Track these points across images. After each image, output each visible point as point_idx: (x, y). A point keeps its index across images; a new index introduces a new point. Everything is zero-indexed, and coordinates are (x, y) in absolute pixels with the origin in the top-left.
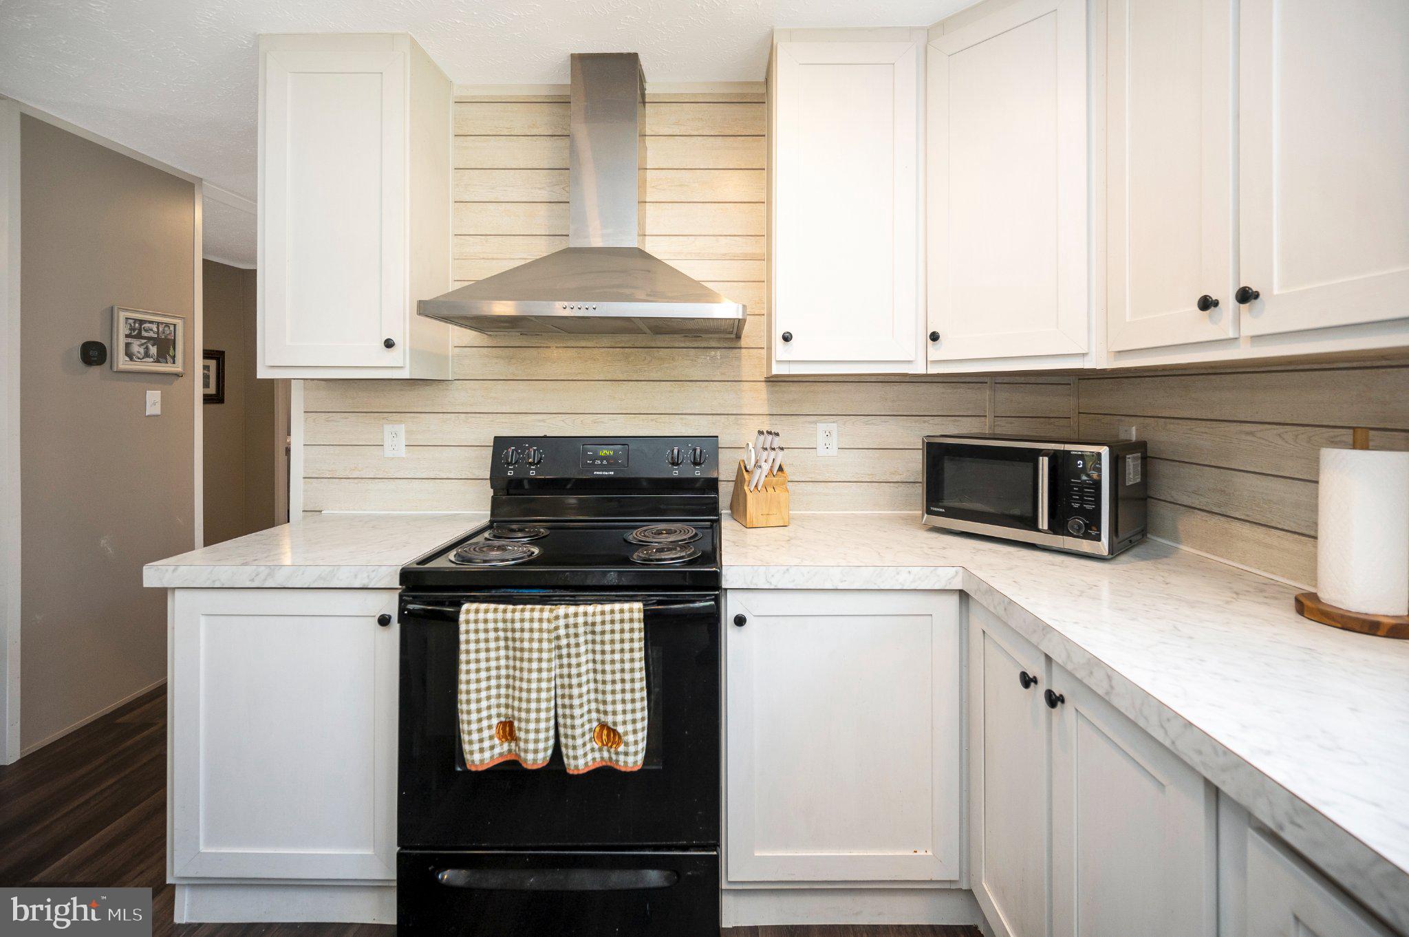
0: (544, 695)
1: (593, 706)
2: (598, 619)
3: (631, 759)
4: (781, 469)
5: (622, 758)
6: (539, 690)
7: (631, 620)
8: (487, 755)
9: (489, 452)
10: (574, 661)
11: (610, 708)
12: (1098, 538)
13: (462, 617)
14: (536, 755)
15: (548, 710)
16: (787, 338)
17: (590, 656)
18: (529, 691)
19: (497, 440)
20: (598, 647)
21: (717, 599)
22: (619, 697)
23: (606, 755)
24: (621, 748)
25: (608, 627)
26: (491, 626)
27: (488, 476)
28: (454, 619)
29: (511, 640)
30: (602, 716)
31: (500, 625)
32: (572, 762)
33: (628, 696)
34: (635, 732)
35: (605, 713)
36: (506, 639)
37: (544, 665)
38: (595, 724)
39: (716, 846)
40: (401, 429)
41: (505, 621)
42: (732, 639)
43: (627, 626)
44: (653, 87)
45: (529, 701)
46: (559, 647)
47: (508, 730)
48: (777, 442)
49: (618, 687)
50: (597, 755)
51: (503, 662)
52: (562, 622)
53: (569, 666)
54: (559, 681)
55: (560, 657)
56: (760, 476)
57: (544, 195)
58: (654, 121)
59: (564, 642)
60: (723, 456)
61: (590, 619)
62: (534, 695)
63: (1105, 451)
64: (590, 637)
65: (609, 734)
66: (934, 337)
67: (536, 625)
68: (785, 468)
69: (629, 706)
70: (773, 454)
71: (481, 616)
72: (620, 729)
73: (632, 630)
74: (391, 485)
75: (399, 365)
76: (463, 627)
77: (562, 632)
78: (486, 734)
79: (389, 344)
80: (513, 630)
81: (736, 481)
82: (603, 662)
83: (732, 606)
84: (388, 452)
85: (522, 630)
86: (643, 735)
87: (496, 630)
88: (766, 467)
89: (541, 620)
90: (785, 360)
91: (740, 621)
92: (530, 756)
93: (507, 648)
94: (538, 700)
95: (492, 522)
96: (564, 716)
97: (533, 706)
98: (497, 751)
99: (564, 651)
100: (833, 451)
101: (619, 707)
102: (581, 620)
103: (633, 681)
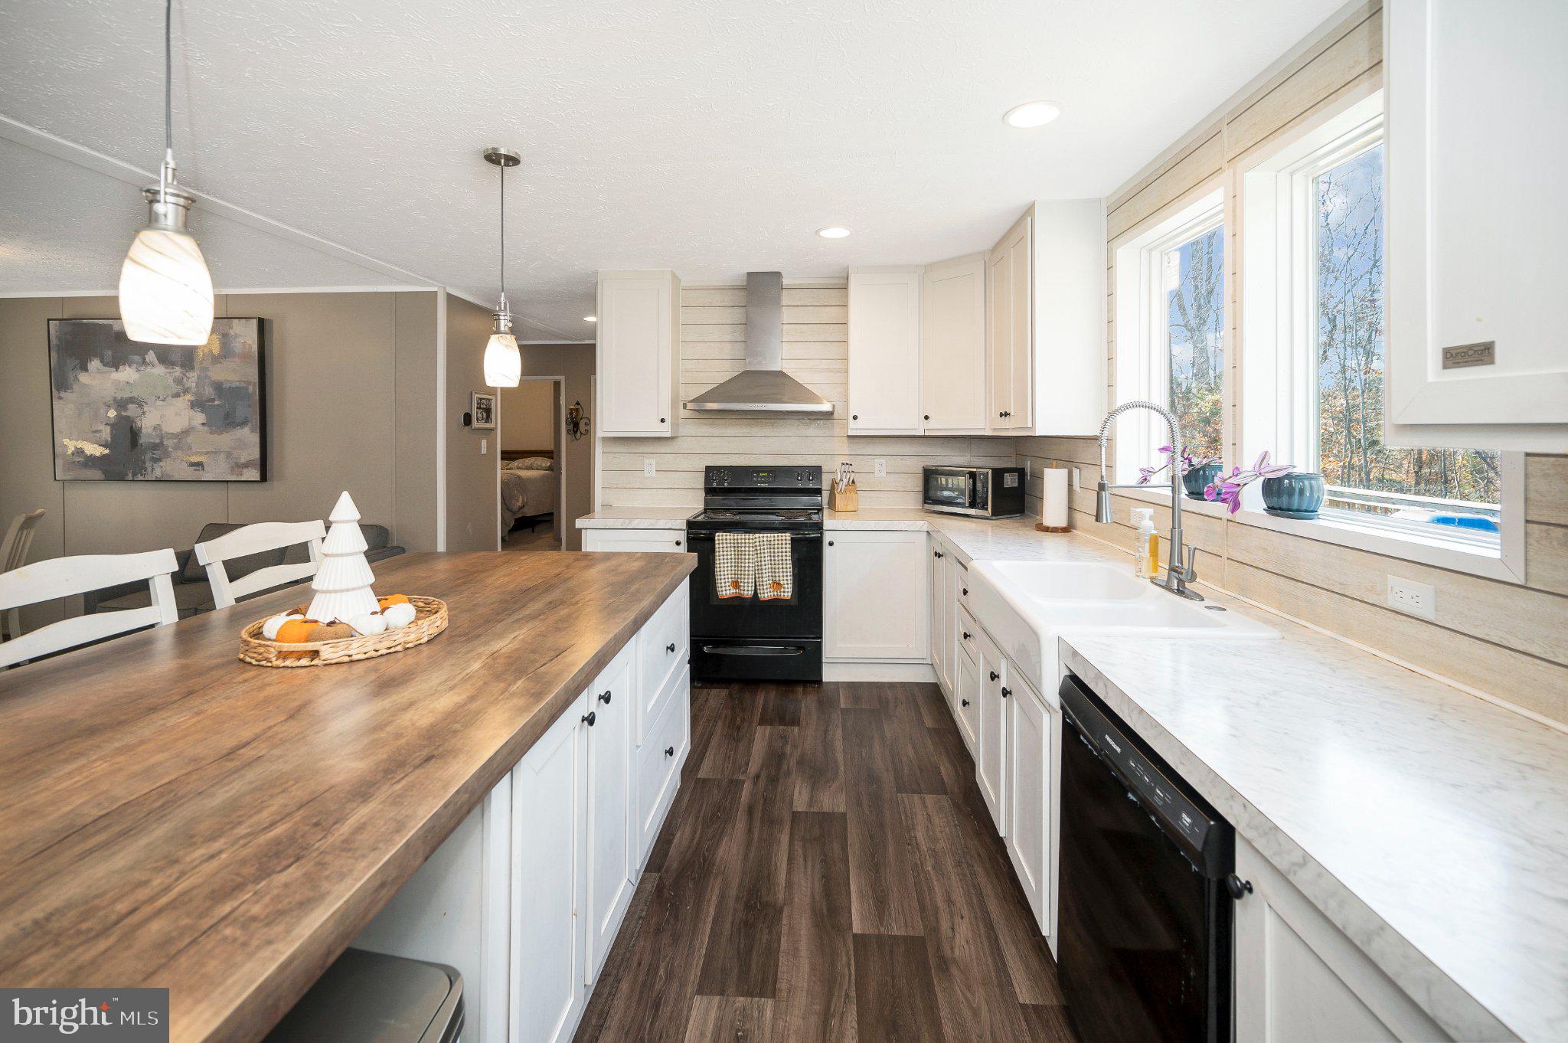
0: (750, 569)
1: (770, 574)
2: (772, 539)
3: (786, 594)
4: (853, 482)
5: (782, 594)
6: (749, 567)
7: (786, 540)
8: (728, 592)
9: (703, 474)
10: (763, 555)
11: (777, 575)
12: (987, 509)
13: (716, 538)
14: (748, 592)
15: (752, 575)
16: (855, 418)
17: (769, 558)
18: (745, 567)
19: (707, 467)
20: (772, 550)
21: (821, 533)
22: (781, 570)
23: (775, 594)
24: (782, 590)
25: (776, 542)
26: (728, 541)
27: (703, 487)
28: (713, 540)
29: (737, 546)
30: (774, 579)
31: (732, 541)
32: (763, 595)
33: (785, 570)
34: (788, 584)
35: (775, 577)
36: (734, 547)
37: (751, 557)
38: (771, 582)
39: (821, 638)
40: (653, 462)
41: (734, 539)
42: (827, 551)
43: (784, 542)
44: (786, 282)
45: (745, 571)
46: (756, 550)
47: (736, 584)
48: (851, 468)
49: (781, 566)
50: (772, 594)
51: (733, 556)
52: (757, 540)
53: (761, 557)
54: (756, 564)
55: (757, 554)
56: (842, 486)
57: (728, 338)
58: (786, 298)
59: (758, 548)
60: (824, 477)
61: (769, 539)
62: (747, 569)
63: (990, 471)
64: (769, 547)
65: (777, 585)
66: (926, 418)
67: (747, 541)
68: (855, 481)
69: (785, 574)
70: (849, 474)
71: (724, 537)
72: (782, 582)
73: (786, 544)
74: (649, 492)
75: (665, 430)
76: (717, 542)
77: (758, 544)
78: (727, 584)
79: (663, 421)
80: (738, 543)
81: (831, 491)
82: (774, 556)
83: (827, 537)
84: (647, 474)
85: (741, 543)
86: (790, 586)
87: (730, 543)
88: (845, 481)
89: (749, 539)
90: (855, 428)
91: (831, 544)
92: (746, 592)
93: (735, 551)
94: (748, 571)
95: (705, 509)
96: (759, 577)
97: (746, 573)
98: (731, 591)
99: (759, 552)
100: (884, 474)
101: (781, 574)
102: (765, 539)
103: (786, 564)
